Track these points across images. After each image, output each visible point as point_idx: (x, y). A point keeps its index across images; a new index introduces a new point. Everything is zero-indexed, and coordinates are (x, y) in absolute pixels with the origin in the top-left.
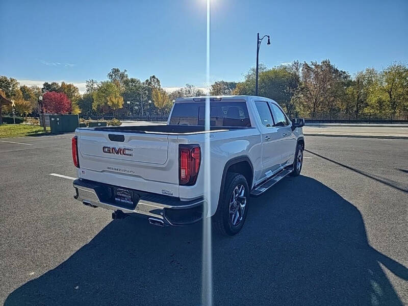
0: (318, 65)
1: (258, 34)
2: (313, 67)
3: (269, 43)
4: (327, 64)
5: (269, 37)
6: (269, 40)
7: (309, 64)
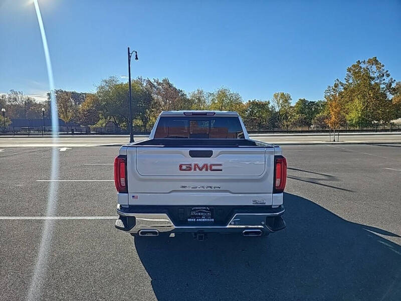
0: (160, 83)
1: (129, 48)
2: (155, 84)
3: (137, 58)
4: (166, 81)
5: (136, 53)
6: (136, 55)
7: (152, 81)
